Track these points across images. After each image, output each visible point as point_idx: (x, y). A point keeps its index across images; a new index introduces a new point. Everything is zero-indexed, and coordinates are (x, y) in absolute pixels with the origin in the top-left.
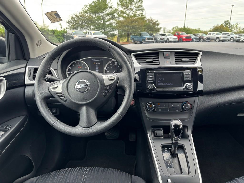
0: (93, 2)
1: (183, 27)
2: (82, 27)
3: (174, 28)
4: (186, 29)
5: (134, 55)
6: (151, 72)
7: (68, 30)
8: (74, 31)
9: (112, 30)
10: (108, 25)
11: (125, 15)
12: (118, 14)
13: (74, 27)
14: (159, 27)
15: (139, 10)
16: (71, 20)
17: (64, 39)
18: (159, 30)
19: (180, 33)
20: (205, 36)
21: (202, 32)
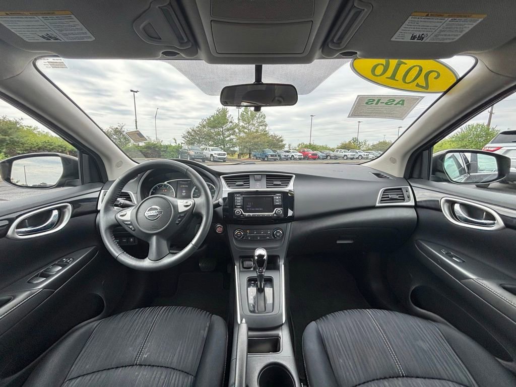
0: (212, 116)
1: (308, 144)
2: (199, 142)
3: (299, 145)
4: (312, 145)
5: (224, 178)
6: (239, 197)
7: (183, 145)
8: (190, 147)
9: (232, 146)
10: (228, 141)
11: (246, 130)
12: (239, 129)
13: (191, 143)
14: (284, 143)
15: (261, 126)
16: (187, 134)
17: (179, 155)
18: (283, 146)
19: (306, 150)
20: (332, 154)
21: (329, 149)
